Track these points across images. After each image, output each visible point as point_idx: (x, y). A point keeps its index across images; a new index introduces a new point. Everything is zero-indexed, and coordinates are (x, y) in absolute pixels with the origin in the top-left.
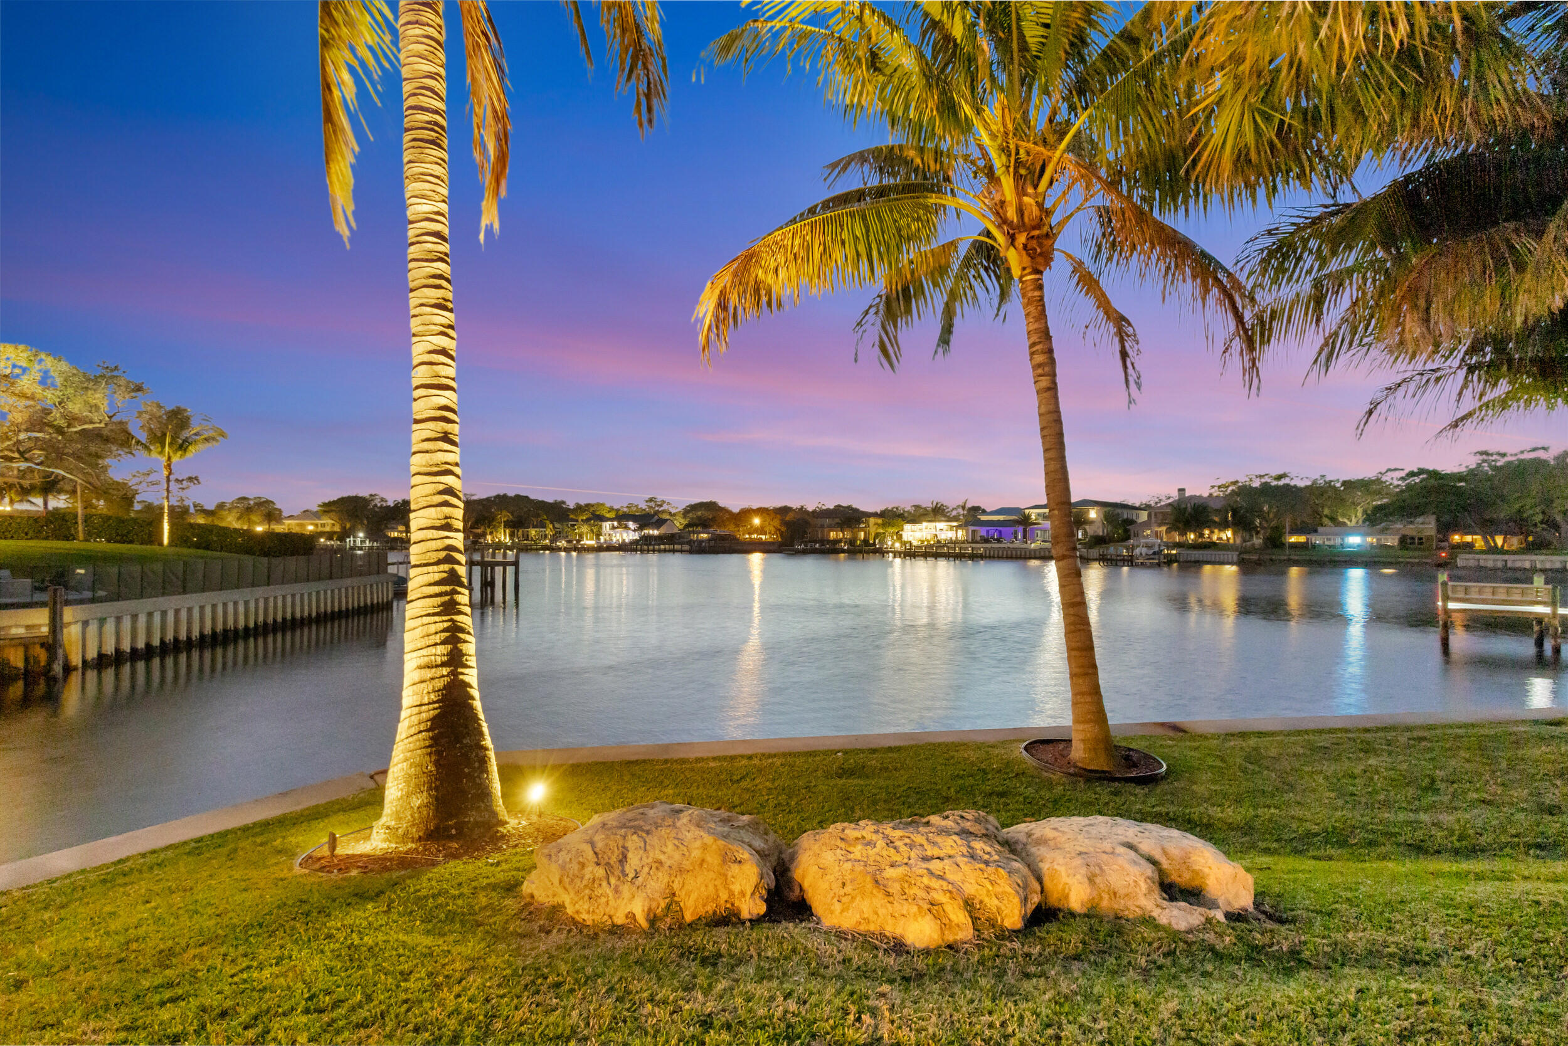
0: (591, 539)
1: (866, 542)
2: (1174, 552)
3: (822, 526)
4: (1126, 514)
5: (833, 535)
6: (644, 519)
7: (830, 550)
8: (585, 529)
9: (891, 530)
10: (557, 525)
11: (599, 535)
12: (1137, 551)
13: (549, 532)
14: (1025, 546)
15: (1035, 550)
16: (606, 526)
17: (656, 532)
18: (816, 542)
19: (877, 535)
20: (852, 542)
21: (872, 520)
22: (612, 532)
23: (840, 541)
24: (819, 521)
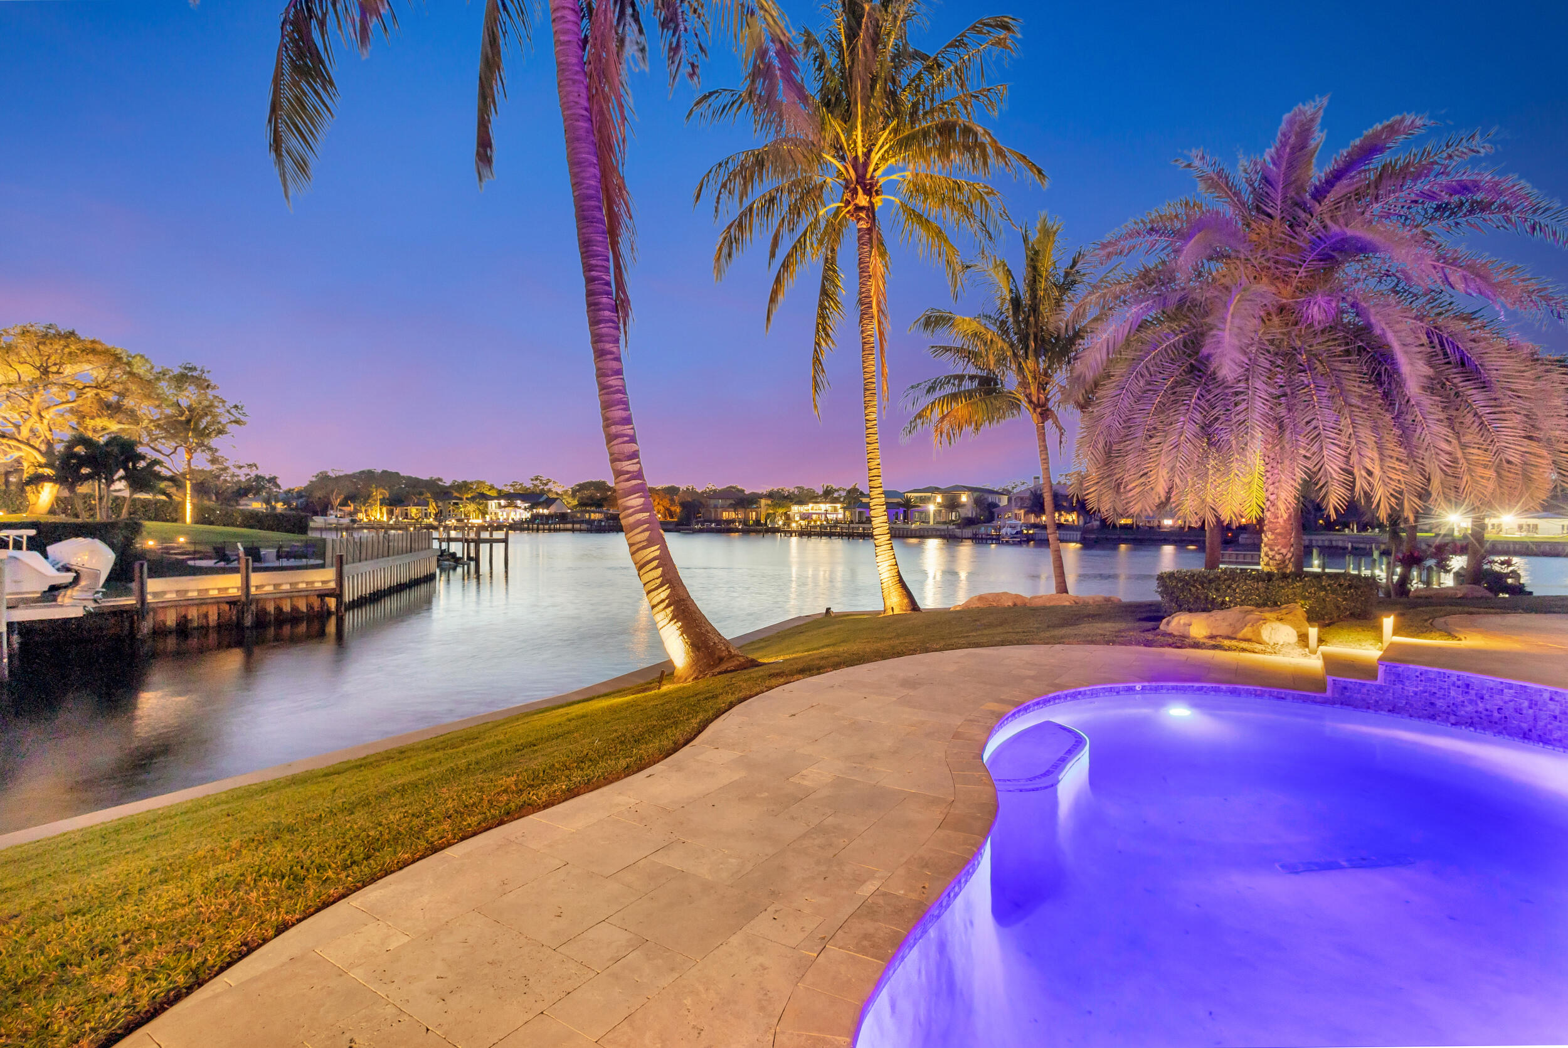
0: (477, 518)
1: (757, 522)
2: (1031, 532)
3: (716, 507)
4: (991, 498)
5: (725, 515)
6: (534, 498)
7: (724, 529)
8: (471, 507)
9: (781, 511)
10: (440, 504)
11: (484, 514)
12: (1003, 531)
13: (432, 509)
14: (906, 526)
15: (916, 530)
16: (492, 505)
17: (546, 512)
18: (711, 522)
19: (768, 516)
20: (745, 522)
21: (763, 502)
22: (498, 511)
23: (733, 521)
24: (712, 502)
